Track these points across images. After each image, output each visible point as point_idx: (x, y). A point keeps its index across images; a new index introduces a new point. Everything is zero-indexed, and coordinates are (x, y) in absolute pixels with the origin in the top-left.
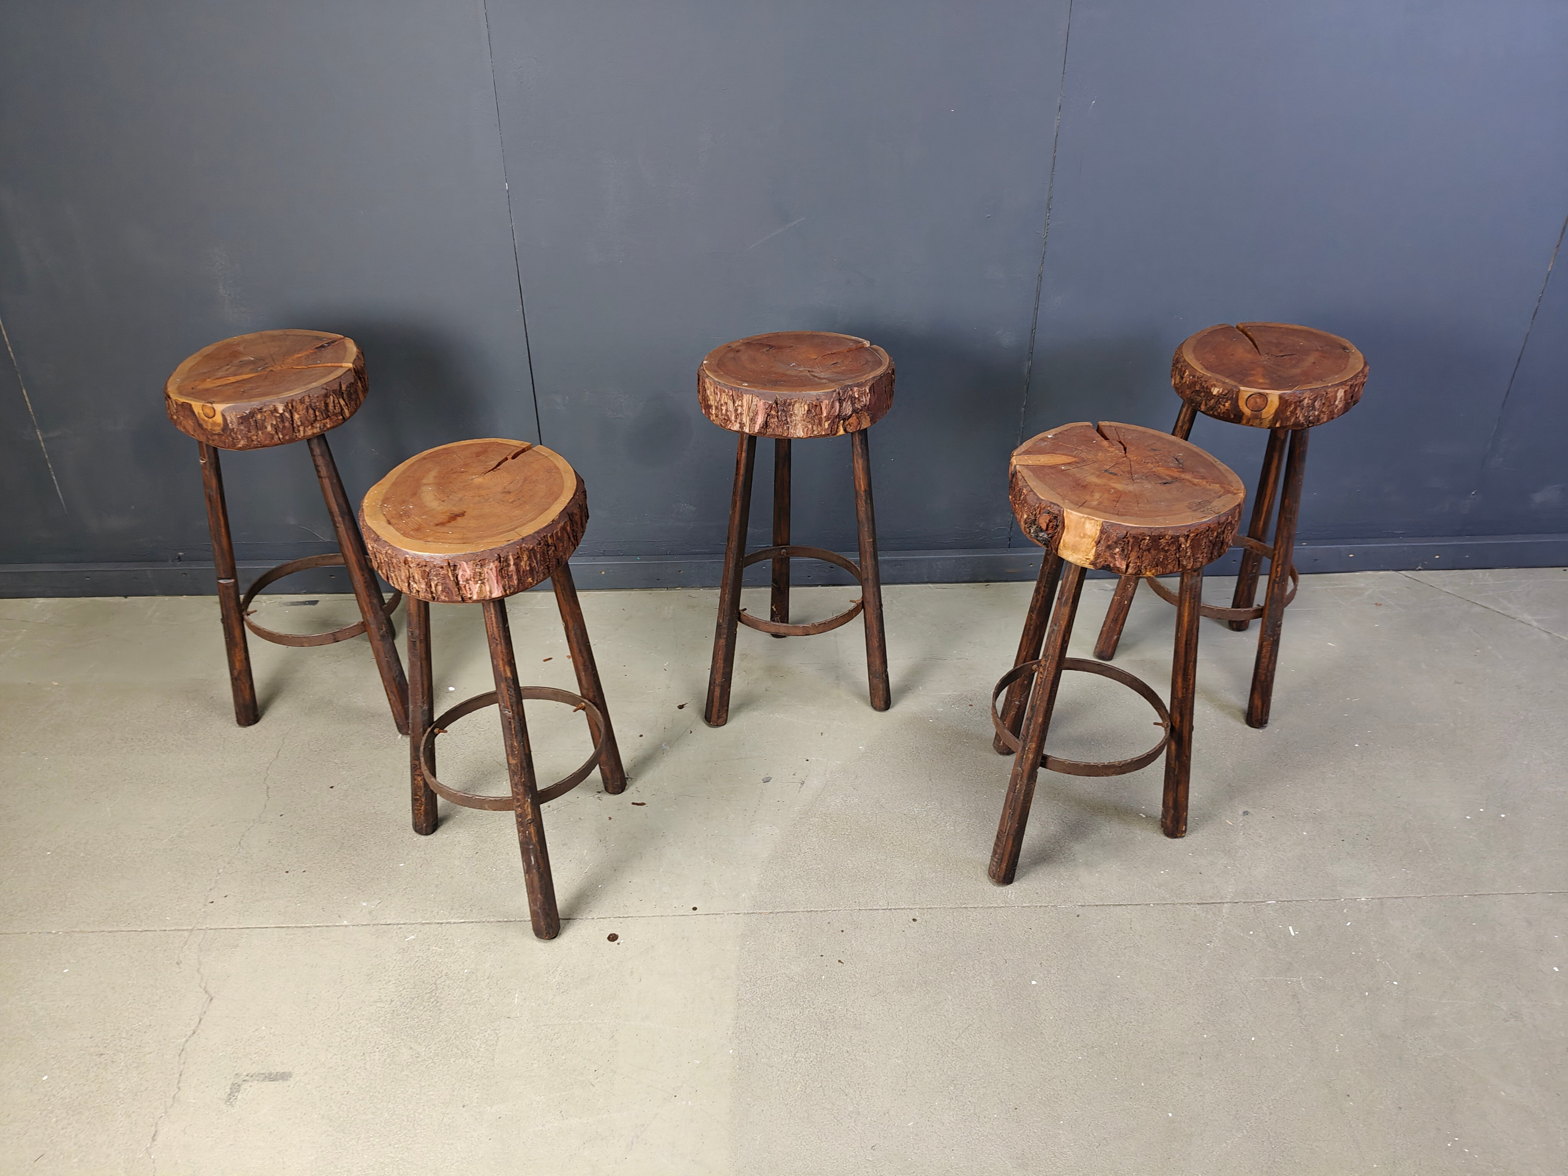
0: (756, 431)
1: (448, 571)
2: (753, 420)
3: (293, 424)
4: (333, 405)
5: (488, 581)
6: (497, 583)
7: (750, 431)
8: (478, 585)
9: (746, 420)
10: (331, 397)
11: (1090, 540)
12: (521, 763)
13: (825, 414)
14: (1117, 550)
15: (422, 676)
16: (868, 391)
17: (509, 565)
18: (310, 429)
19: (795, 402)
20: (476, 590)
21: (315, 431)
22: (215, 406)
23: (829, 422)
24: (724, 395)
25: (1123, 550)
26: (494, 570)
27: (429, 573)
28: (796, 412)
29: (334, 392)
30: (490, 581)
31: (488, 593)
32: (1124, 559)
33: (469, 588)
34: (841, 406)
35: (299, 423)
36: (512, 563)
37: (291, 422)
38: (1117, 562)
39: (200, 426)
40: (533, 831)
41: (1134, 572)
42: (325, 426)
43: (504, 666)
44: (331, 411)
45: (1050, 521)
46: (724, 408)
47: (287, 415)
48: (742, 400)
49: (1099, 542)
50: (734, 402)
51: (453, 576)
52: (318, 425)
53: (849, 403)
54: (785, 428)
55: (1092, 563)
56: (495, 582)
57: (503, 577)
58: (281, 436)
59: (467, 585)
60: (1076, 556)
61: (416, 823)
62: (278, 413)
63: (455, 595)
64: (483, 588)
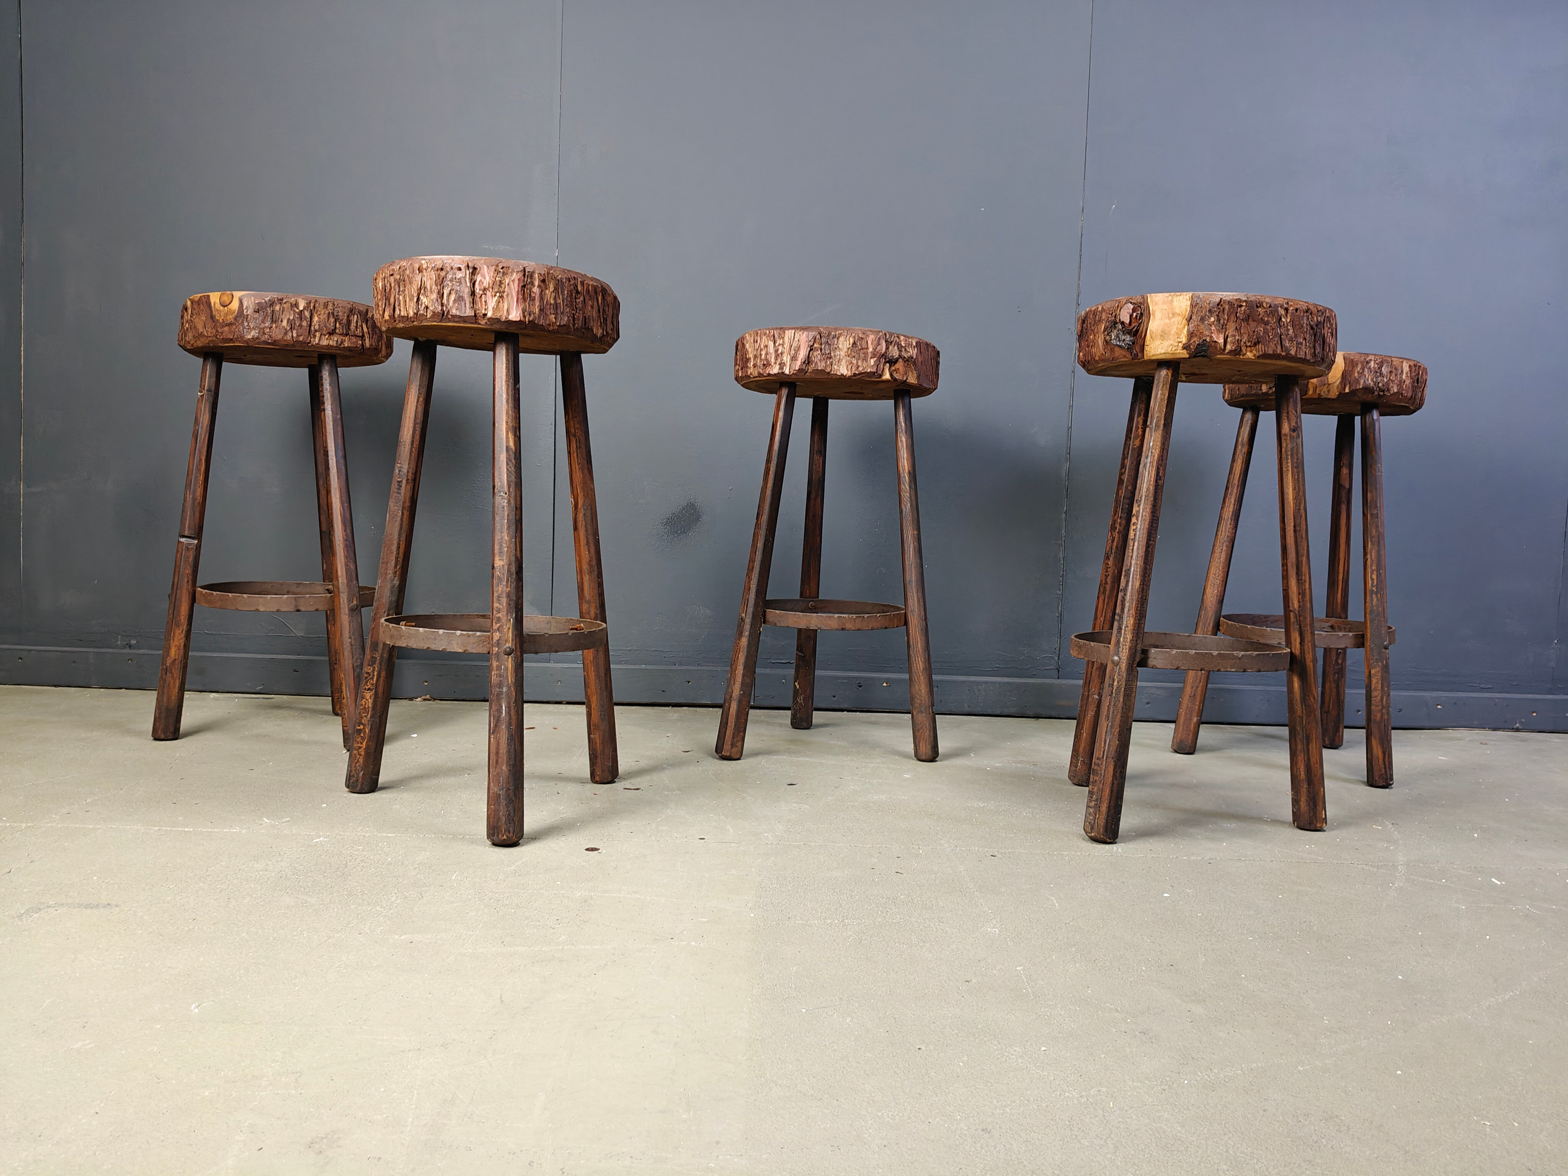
0: (797, 369)
1: (466, 274)
2: (794, 358)
3: (310, 326)
4: (355, 325)
5: (507, 295)
6: (517, 302)
7: (790, 372)
8: (496, 298)
9: (786, 359)
10: (356, 316)
11: (1180, 318)
12: (509, 565)
13: (871, 350)
14: (1212, 319)
15: (400, 534)
16: (914, 344)
17: (533, 284)
18: (327, 339)
19: (840, 334)
20: (493, 304)
21: (331, 343)
22: (234, 293)
23: (875, 359)
24: (764, 338)
25: (1219, 320)
26: (517, 282)
27: (443, 278)
28: (840, 346)
29: (360, 312)
30: (509, 298)
31: (505, 312)
32: (1219, 331)
33: (485, 302)
34: (887, 348)
35: (317, 327)
36: (537, 283)
37: (309, 323)
38: (1213, 335)
39: (212, 317)
40: (510, 666)
41: (1234, 348)
42: (342, 342)
43: (507, 432)
44: (353, 330)
45: (1134, 310)
46: (763, 353)
47: (307, 314)
48: (783, 338)
49: (1191, 318)
50: (774, 343)
51: (471, 280)
52: (336, 339)
53: (896, 348)
54: (828, 363)
55: (1186, 348)
56: (515, 300)
57: (524, 299)
58: (295, 335)
59: (483, 296)
60: (1166, 344)
61: (351, 771)
62: (298, 309)
63: (468, 306)
64: (501, 304)
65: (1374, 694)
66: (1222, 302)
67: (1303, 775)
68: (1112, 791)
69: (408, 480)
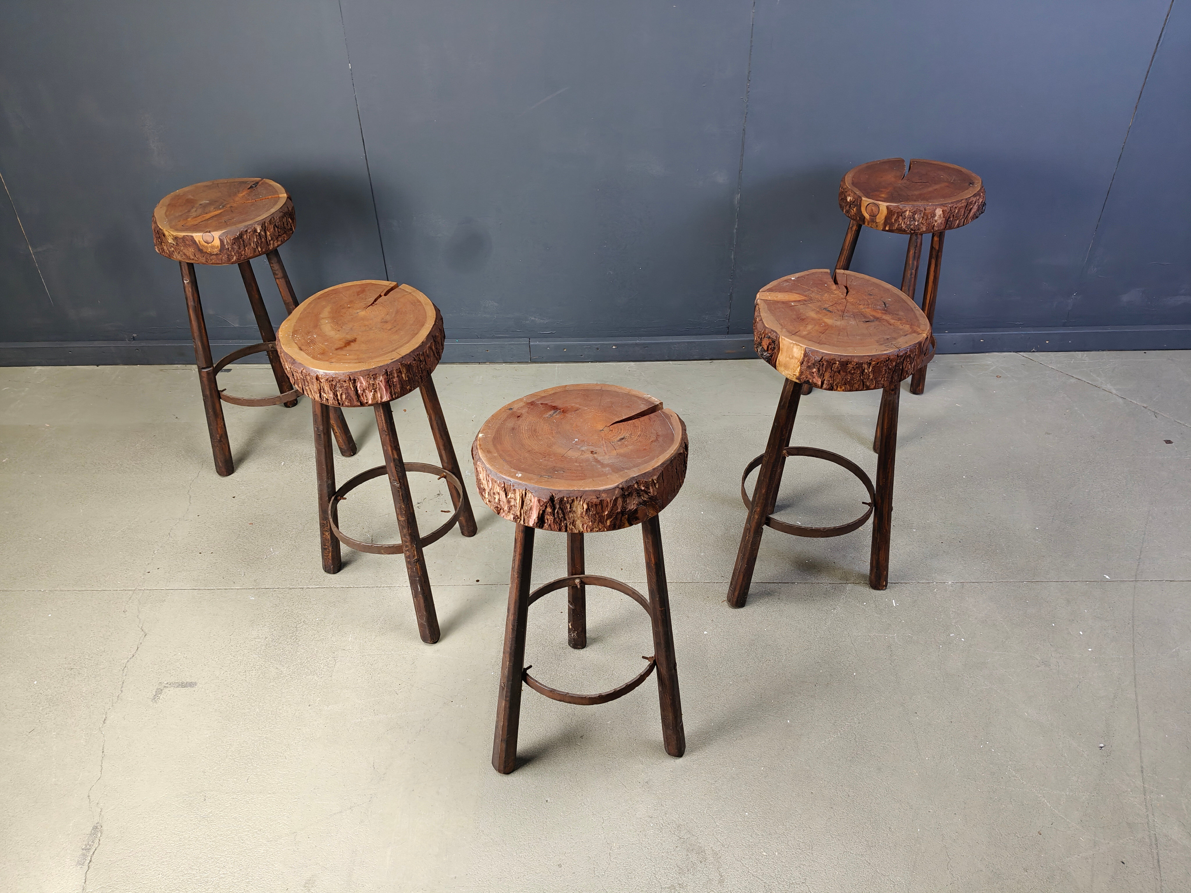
1: (350, 383)
5: (379, 390)
8: (372, 393)
11: (797, 361)
12: (408, 519)
14: (815, 370)
17: (393, 378)
20: (371, 397)
25: (819, 371)
26: (383, 381)
27: (335, 386)
30: (381, 390)
31: (379, 398)
32: (819, 377)
33: (366, 396)
36: (395, 376)
40: (418, 568)
41: (828, 387)
43: (392, 451)
45: (770, 344)
49: (803, 363)
51: (354, 387)
55: (800, 379)
56: (384, 390)
57: (389, 386)
59: (364, 393)
60: (787, 374)
64: (376, 395)
66: (823, 359)
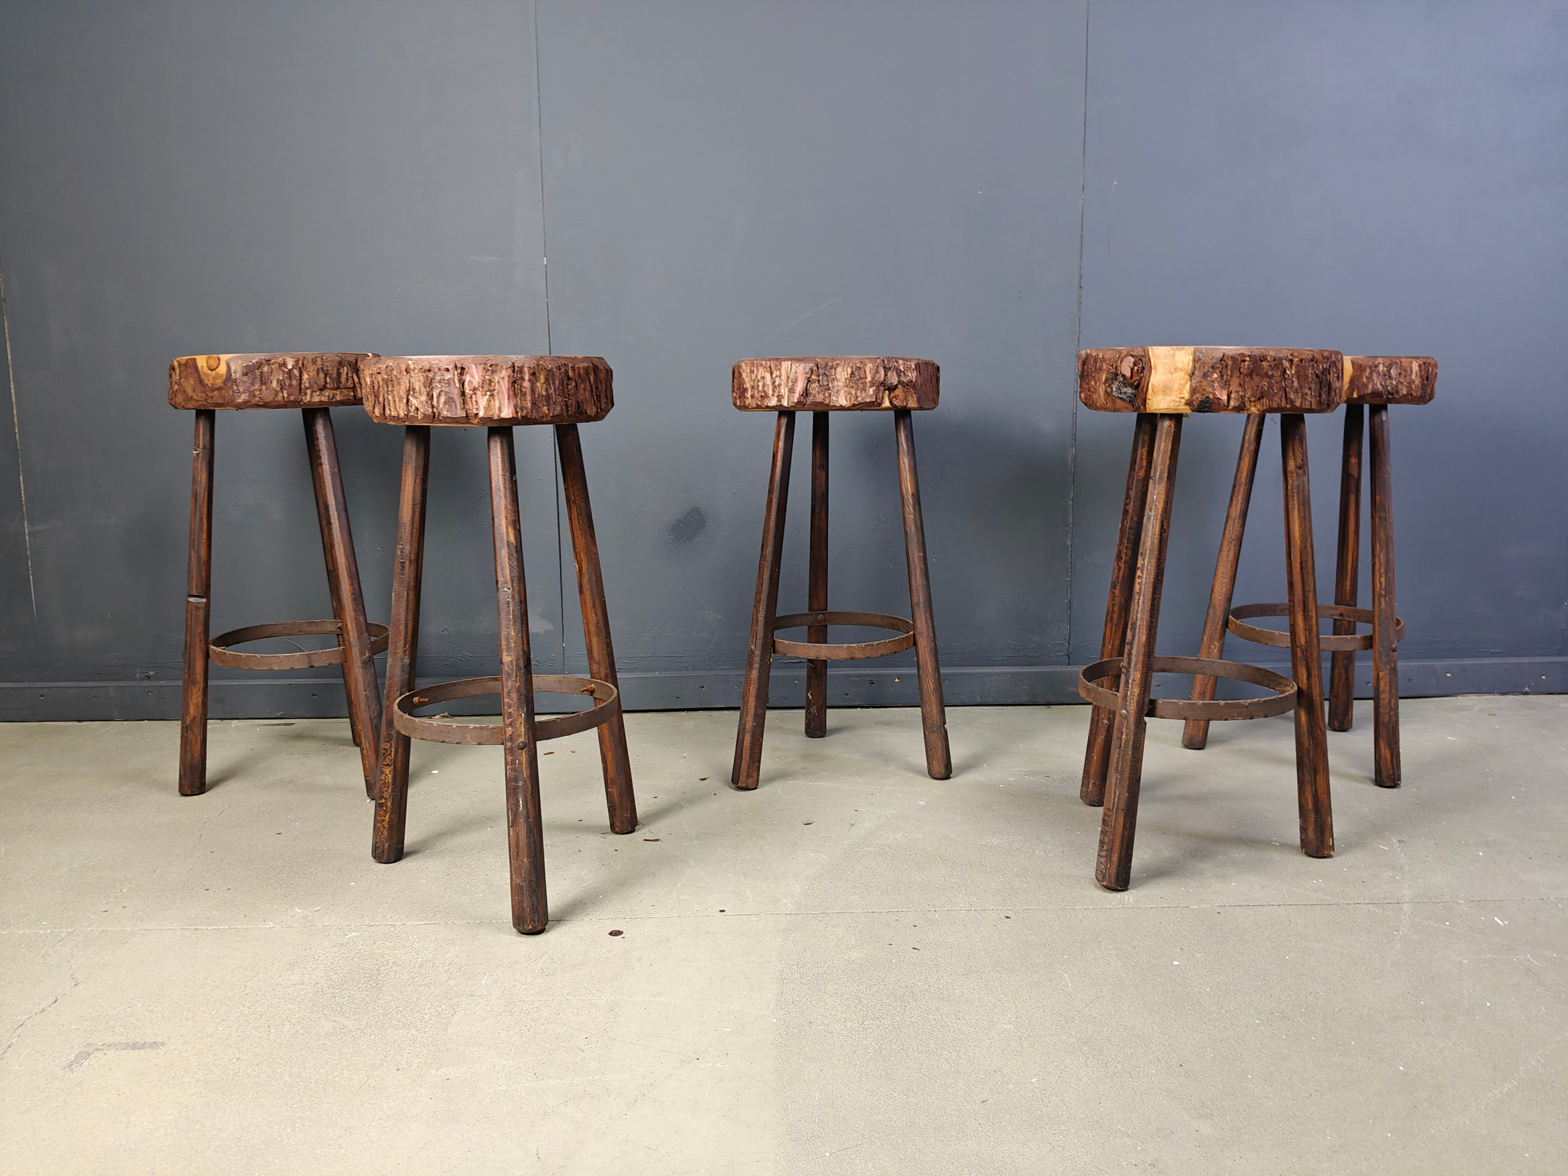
0: (796, 401)
1: (454, 375)
2: (791, 391)
3: (300, 384)
4: (345, 377)
5: (498, 393)
6: (508, 398)
7: (788, 404)
8: (487, 397)
9: (784, 391)
10: (345, 368)
11: (1182, 373)
12: (517, 660)
13: (869, 379)
14: (1215, 376)
15: (407, 615)
16: (913, 367)
17: (523, 379)
18: (319, 395)
19: (838, 364)
20: (484, 404)
21: (323, 399)
22: (221, 356)
23: (874, 388)
24: (761, 369)
25: (1222, 377)
26: (506, 379)
27: (431, 380)
28: (838, 377)
29: (350, 363)
30: (500, 395)
31: (497, 410)
32: (1222, 388)
33: (476, 401)
34: (886, 375)
35: (307, 385)
36: (527, 377)
37: (299, 381)
38: (1216, 392)
39: (201, 381)
40: (524, 760)
41: (1237, 405)
42: (334, 397)
43: (507, 527)
44: (343, 383)
45: (1135, 364)
46: (761, 384)
47: (296, 372)
48: (780, 370)
49: (1193, 373)
50: (771, 374)
51: (460, 380)
52: (327, 394)
53: (895, 373)
54: (827, 394)
55: (1189, 403)
56: (506, 396)
57: (515, 395)
58: (285, 395)
59: (474, 396)
60: (1168, 399)
61: (376, 843)
62: (287, 368)
63: (458, 408)
64: (492, 403)
65: (1382, 696)
66: (1225, 357)
67: (1310, 806)
68: (1122, 842)
69: (411, 560)
